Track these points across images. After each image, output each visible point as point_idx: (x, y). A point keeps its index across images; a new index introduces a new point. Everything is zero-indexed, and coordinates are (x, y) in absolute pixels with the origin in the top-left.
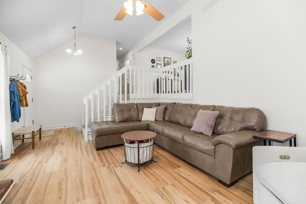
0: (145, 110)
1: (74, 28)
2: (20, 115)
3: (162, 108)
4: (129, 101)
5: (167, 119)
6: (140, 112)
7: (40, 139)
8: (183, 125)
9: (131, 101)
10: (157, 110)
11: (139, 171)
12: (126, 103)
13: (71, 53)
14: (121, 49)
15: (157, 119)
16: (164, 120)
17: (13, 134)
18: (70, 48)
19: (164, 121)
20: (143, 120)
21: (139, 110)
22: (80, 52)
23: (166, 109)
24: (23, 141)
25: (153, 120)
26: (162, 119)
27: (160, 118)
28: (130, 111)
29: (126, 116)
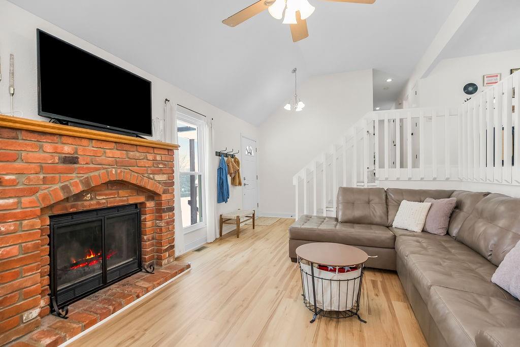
0: (405, 204)
1: (295, 71)
2: (228, 195)
3: (444, 204)
4: (373, 184)
5: (454, 232)
6: (390, 208)
7: (254, 228)
8: (489, 258)
9: (377, 185)
10: (432, 209)
11: (312, 321)
12: (366, 187)
13: (290, 109)
14: (389, 80)
15: (428, 229)
16: (448, 233)
17: (221, 215)
18: (289, 103)
19: (447, 238)
20: (394, 225)
21: (390, 204)
22: (301, 106)
23: (458, 206)
24: (238, 226)
25: (418, 229)
26: (442, 232)
27: (436, 227)
28: (369, 204)
29: (357, 213)
